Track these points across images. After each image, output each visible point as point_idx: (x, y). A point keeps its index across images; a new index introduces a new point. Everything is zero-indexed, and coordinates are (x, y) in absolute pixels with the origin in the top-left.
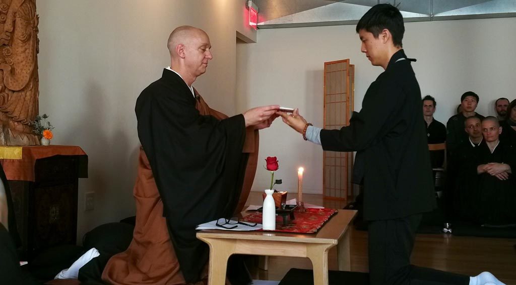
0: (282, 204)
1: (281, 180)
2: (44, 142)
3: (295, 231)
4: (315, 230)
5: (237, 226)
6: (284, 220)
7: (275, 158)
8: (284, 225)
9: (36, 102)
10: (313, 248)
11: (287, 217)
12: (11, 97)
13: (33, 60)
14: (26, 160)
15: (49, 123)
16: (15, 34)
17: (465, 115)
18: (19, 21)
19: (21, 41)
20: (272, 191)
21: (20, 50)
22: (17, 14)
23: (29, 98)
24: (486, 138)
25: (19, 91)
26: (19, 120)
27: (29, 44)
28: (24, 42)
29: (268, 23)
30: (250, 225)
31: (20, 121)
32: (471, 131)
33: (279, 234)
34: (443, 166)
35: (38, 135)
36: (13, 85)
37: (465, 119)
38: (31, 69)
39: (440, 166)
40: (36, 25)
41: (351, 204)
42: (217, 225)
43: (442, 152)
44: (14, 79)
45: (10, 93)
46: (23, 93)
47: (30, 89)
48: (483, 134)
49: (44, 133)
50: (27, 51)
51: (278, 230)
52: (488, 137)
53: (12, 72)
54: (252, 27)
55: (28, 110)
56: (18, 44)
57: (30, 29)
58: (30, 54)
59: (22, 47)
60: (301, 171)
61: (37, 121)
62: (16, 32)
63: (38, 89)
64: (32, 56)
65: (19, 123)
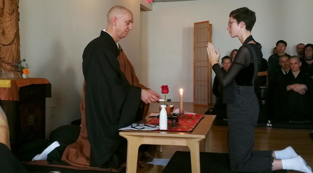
0: (171, 113)
1: (170, 99)
2: (24, 76)
3: (179, 130)
4: (191, 130)
5: (144, 128)
6: (172, 123)
7: (167, 86)
8: (172, 126)
9: (18, 52)
10: (190, 141)
11: (174, 121)
12: (3, 49)
13: (16, 25)
14: (13, 88)
15: (27, 64)
16: (4, 10)
17: (279, 54)
18: (7, 2)
19: (8, 14)
20: (165, 106)
21: (8, 19)
23: (14, 49)
24: (292, 69)
25: (8, 45)
26: (8, 63)
27: (13, 16)
28: (10, 14)
30: (151, 127)
31: (9, 64)
32: (283, 64)
33: (170, 132)
34: (266, 85)
35: (20, 72)
37: (279, 57)
38: (15, 31)
39: (264, 85)
40: (17, 3)
41: (211, 109)
42: (132, 127)
44: (5, 37)
46: (10, 46)
47: (14, 44)
48: (290, 67)
49: (24, 71)
50: (12, 20)
51: (169, 130)
52: (293, 69)
53: (3, 33)
54: (149, 2)
55: (14, 56)
56: (6, 15)
57: (14, 6)
58: (14, 22)
59: (9, 17)
60: (181, 91)
61: (19, 63)
62: (5, 8)
63: (19, 43)
64: (15, 23)
65: (8, 65)
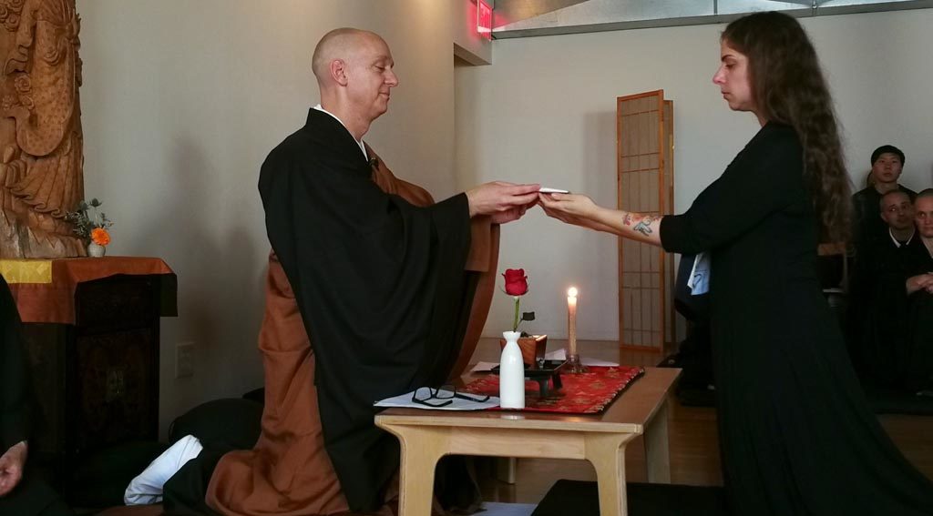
0: (538, 359)
1: (533, 313)
2: (95, 250)
3: (562, 409)
4: (599, 407)
5: (451, 402)
6: (542, 389)
7: (522, 272)
8: (541, 399)
9: (78, 177)
10: (597, 443)
11: (549, 383)
12: (32, 168)
13: (71, 97)
14: (59, 285)
15: (103, 216)
16: (36, 51)
17: (879, 189)
18: (42, 27)
19: (48, 63)
20: (517, 335)
21: (47, 80)
22: (39, 13)
23: (66, 169)
25: (45, 157)
26: (46, 210)
27: (63, 70)
28: (52, 64)
29: (512, 27)
30: (476, 400)
31: (49, 213)
33: (531, 415)
34: (841, 284)
35: (82, 237)
36: (34, 145)
37: (880, 196)
38: (68, 114)
39: (835, 286)
40: (75, 33)
41: (671, 357)
42: (415, 400)
43: (839, 258)
44: (36, 134)
45: (29, 161)
46: (54, 161)
47: (65, 153)
48: (916, 223)
49: (94, 234)
50: (60, 81)
51: (531, 409)
52: (925, 229)
53: (33, 121)
54: (482, 36)
55: (64, 192)
56: (42, 68)
57: (64, 42)
58: (66, 88)
59: (49, 74)
60: (572, 295)
61: (80, 212)
62: (38, 47)
63: (81, 152)
64: (69, 90)
65: (47, 216)
